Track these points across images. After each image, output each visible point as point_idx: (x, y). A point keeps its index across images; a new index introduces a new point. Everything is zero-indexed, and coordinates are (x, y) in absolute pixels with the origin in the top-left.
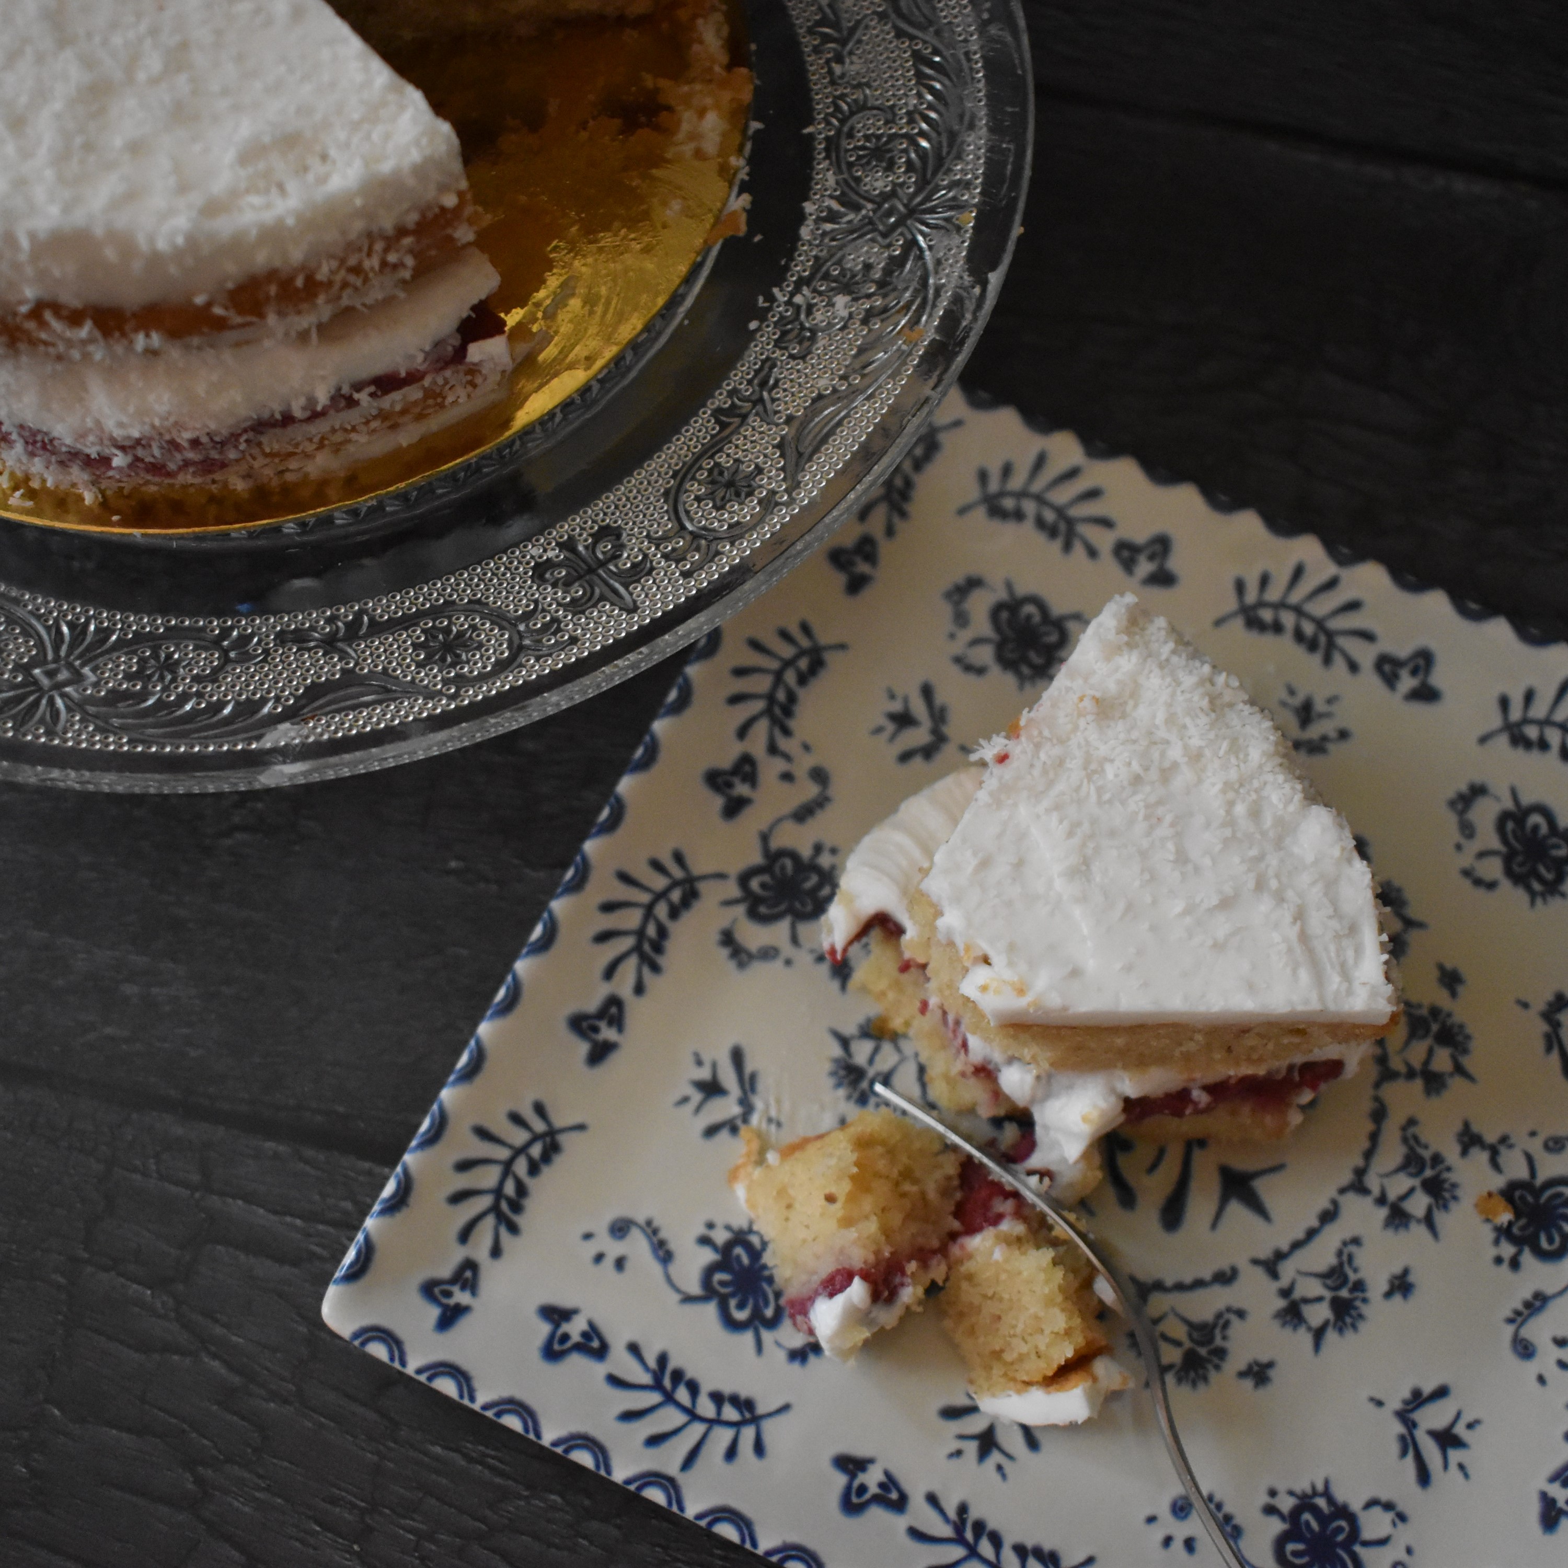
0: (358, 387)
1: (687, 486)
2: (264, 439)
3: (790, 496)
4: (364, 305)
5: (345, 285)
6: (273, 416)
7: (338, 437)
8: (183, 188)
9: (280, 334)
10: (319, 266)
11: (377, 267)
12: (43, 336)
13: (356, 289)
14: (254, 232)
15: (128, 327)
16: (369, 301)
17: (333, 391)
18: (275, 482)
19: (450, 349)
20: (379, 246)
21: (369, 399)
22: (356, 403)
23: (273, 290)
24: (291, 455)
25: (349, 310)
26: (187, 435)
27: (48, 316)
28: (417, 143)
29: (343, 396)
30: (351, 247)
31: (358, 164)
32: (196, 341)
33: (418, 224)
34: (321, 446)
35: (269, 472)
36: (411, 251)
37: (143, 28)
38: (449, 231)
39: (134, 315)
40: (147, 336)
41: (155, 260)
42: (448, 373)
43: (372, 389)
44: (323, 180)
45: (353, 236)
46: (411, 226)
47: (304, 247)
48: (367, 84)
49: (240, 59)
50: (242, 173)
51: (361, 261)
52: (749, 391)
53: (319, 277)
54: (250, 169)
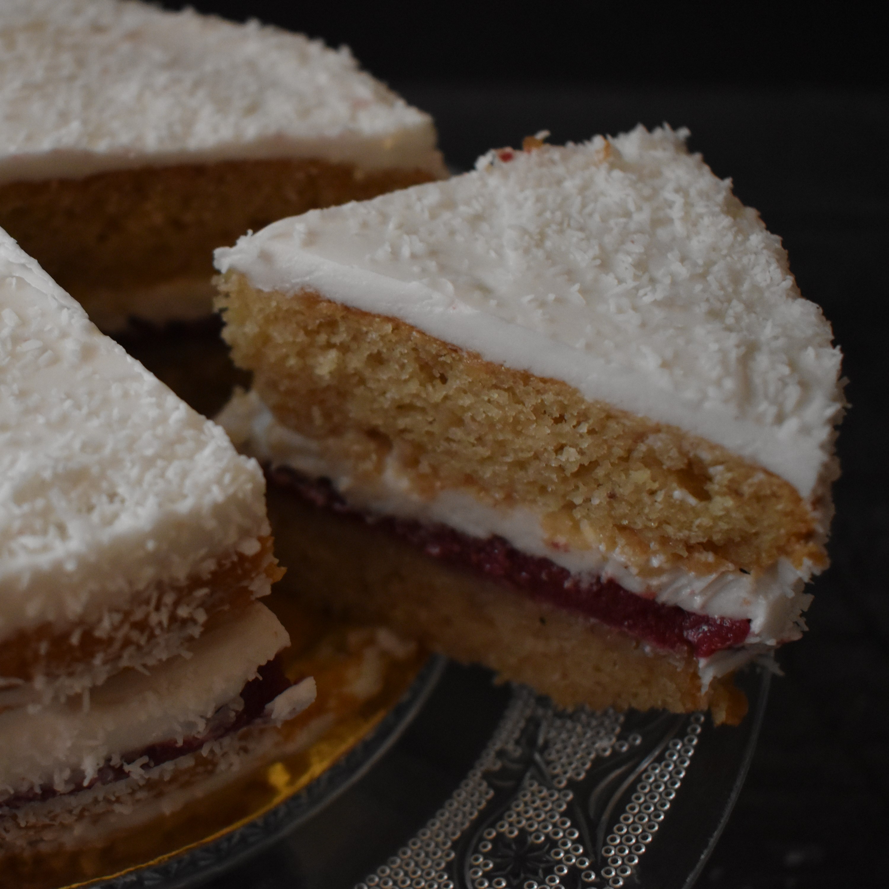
0: (130, 757)
1: (471, 860)
2: (20, 814)
3: (598, 875)
4: (145, 666)
5: (127, 642)
6: (32, 788)
7: (100, 809)
9: (47, 699)
10: (100, 620)
11: (165, 622)
13: (139, 647)
16: (151, 662)
17: (102, 764)
18: (27, 854)
19: (233, 714)
20: (169, 599)
21: (142, 771)
22: (127, 775)
23: (43, 648)
24: (45, 827)
25: (127, 670)
28: (219, 481)
29: (112, 768)
30: (137, 599)
31: (151, 502)
33: (214, 574)
34: (81, 817)
35: (21, 842)
36: (202, 605)
38: (245, 583)
42: (226, 741)
43: (145, 759)
44: (109, 520)
45: (141, 586)
46: (207, 576)
47: (84, 597)
48: (163, 419)
49: (22, 395)
50: (17, 511)
51: (147, 616)
52: (518, 753)
53: (99, 633)
54: (26, 507)
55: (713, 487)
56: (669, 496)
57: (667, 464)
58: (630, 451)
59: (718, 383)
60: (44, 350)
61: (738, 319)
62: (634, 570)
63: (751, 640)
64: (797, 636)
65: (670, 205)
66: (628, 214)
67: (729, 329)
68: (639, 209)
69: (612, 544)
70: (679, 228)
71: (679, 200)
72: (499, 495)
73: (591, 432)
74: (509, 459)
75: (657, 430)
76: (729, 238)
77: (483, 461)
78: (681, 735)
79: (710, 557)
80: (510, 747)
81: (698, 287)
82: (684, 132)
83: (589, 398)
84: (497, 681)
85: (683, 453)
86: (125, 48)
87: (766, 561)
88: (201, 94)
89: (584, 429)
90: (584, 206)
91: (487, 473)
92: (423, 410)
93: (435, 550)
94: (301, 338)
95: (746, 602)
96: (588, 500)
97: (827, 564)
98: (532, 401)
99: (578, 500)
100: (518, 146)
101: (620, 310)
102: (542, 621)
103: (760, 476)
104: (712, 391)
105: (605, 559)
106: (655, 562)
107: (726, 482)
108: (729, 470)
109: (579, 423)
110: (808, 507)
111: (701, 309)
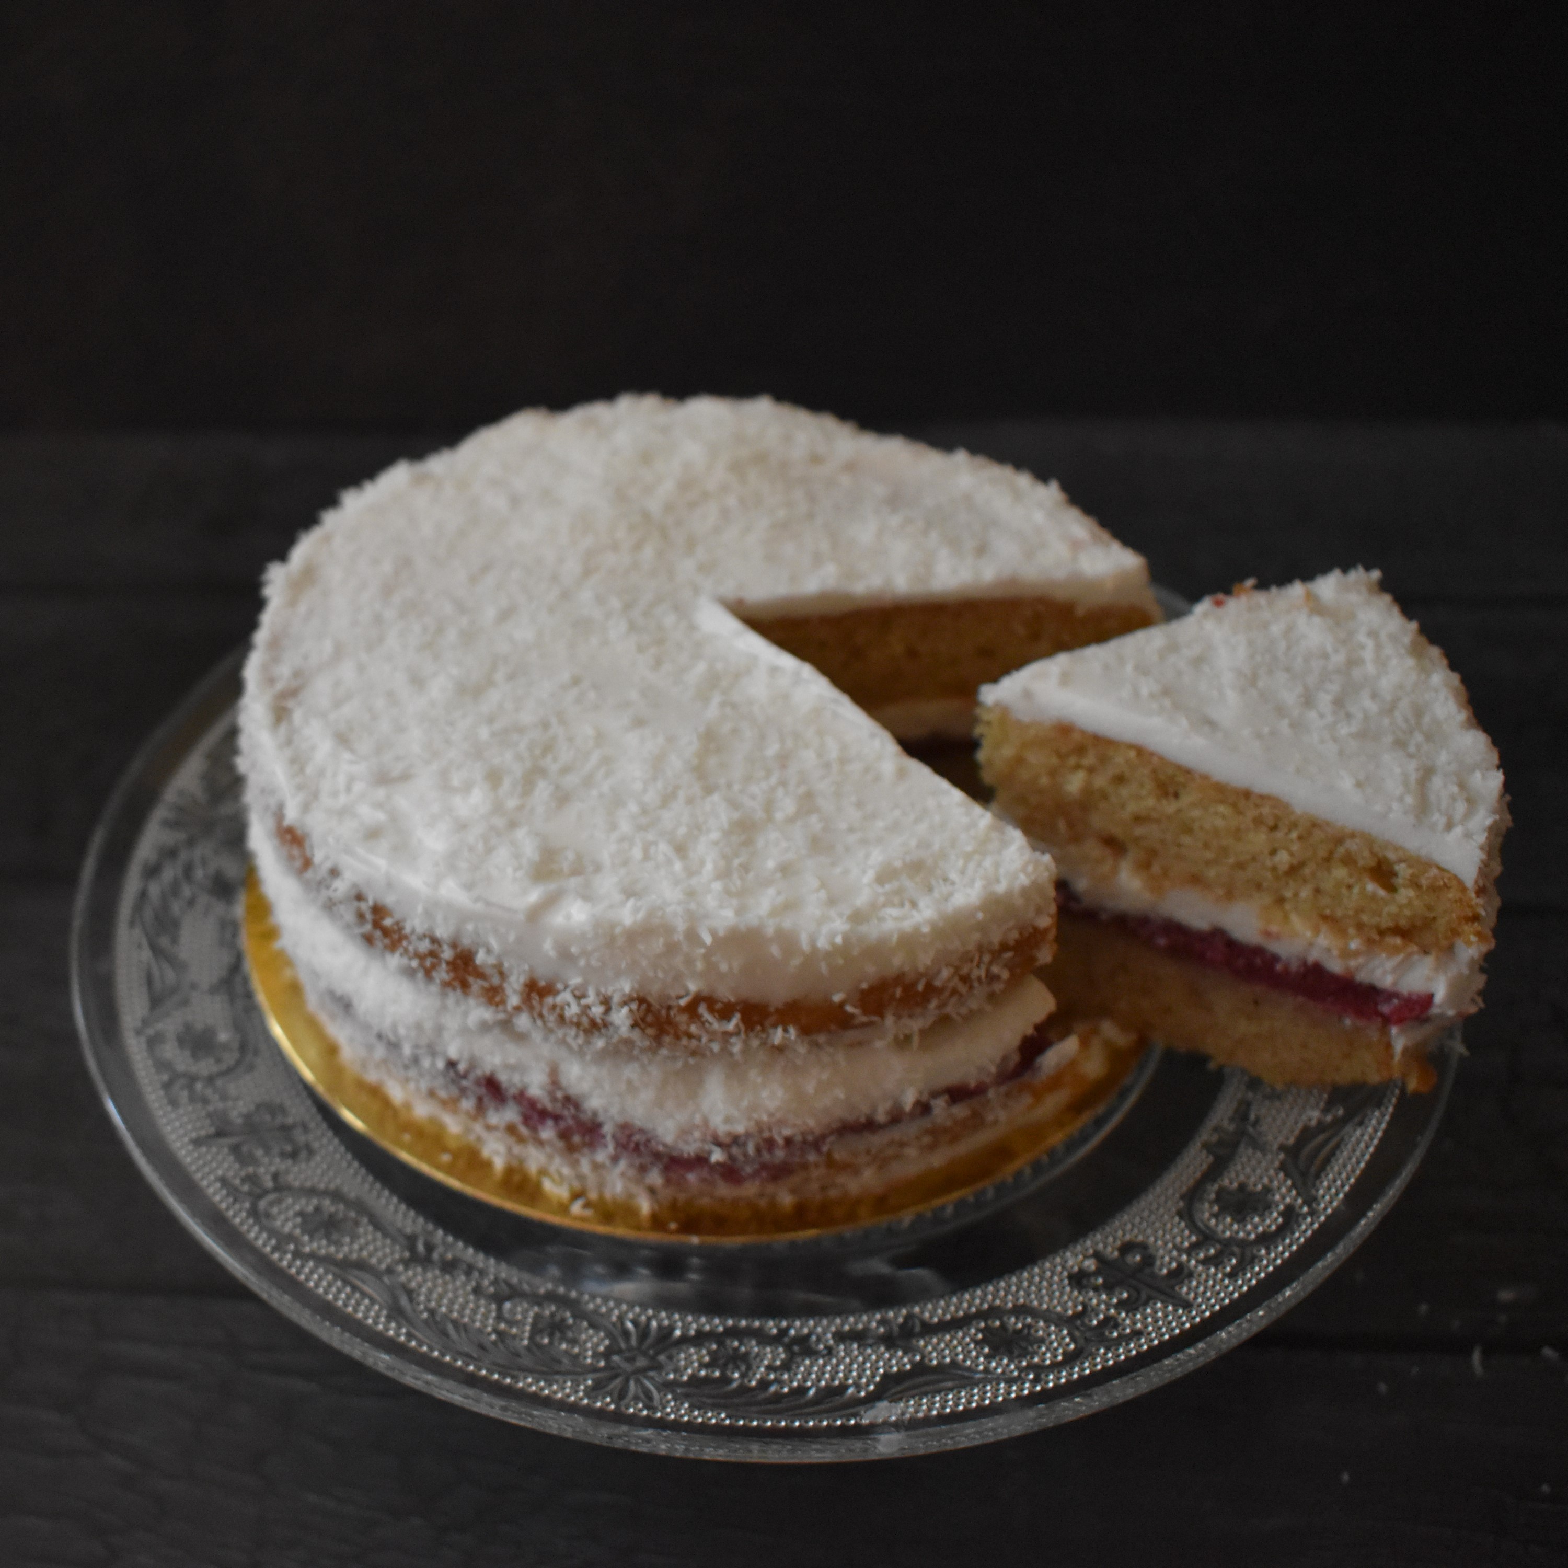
0: (935, 1094)
1: (1198, 1206)
3: (1309, 1207)
4: (958, 1014)
5: (954, 992)
6: (858, 1119)
8: (832, 901)
9: (891, 1035)
10: (939, 972)
11: (982, 977)
12: (693, 1029)
13: (961, 995)
14: (895, 939)
15: (767, 1023)
16: (964, 1011)
17: (917, 1099)
18: (817, 1198)
19: (1012, 1063)
20: (987, 958)
21: (942, 1107)
22: (931, 1110)
23: (899, 992)
25: (948, 1016)
26: (787, 1132)
27: (702, 1009)
28: (1024, 869)
29: (923, 1103)
30: (966, 957)
31: (979, 885)
32: (822, 1038)
33: (1017, 942)
36: (1007, 965)
37: (773, 780)
38: (1035, 951)
39: (778, 1011)
40: (786, 1030)
41: (814, 955)
43: (947, 1097)
44: (947, 898)
45: (969, 947)
46: (1012, 943)
47: (932, 954)
48: (973, 825)
49: (859, 805)
50: (880, 890)
51: (971, 970)
52: (1232, 1128)
53: (938, 983)
54: (888, 887)
55: (1399, 881)
56: (1363, 889)
57: (1361, 863)
58: (1331, 853)
59: (1401, 799)
60: (867, 770)
61: (1418, 747)
62: (1335, 952)
63: (1435, 1011)
64: (1473, 1010)
65: (1363, 647)
66: (1325, 656)
67: (1411, 756)
68: (1336, 651)
69: (1317, 931)
70: (1370, 668)
71: (1370, 644)
72: (1220, 892)
73: (1300, 838)
74: (1231, 860)
75: (1353, 835)
76: (1413, 677)
77: (1208, 863)
78: (1379, 1105)
79: (1398, 941)
80: (1225, 1123)
81: (1386, 721)
82: (1376, 574)
83: (1298, 811)
84: (1212, 1066)
85: (1373, 854)
86: (845, 480)
87: (1444, 943)
88: (934, 535)
89: (1294, 835)
90: (1289, 648)
91: (1212, 873)
92: (1158, 821)
93: (1162, 941)
94: (1054, 760)
95: (1429, 979)
96: (1296, 895)
97: (1492, 944)
98: (1251, 814)
99: (1288, 894)
100: (1228, 592)
101: (1322, 741)
102: (1256, 1003)
103: (1434, 872)
104: (1395, 806)
105: (1311, 944)
106: (1354, 945)
107: (1408, 877)
108: (1410, 866)
109: (1290, 830)
110: (1473, 895)
111: (1388, 739)
